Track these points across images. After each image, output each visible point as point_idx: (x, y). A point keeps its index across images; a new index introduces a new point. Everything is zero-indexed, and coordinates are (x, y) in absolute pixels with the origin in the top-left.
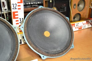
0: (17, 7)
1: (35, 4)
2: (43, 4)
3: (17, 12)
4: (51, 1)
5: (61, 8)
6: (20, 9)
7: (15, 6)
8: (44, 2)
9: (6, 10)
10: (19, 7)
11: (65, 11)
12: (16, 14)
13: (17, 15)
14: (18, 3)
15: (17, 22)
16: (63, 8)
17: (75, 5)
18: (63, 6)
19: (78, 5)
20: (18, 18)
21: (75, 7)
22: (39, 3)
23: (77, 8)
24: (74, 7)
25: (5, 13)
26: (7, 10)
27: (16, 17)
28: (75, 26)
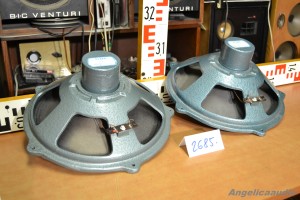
0: (155, 16)
2: (198, 12)
3: (153, 27)
4: (219, 6)
5: (244, 26)
6: (159, 19)
7: (150, 11)
8: (202, 6)
9: (107, 23)
10: (159, 16)
11: (255, 33)
12: (151, 30)
13: (153, 34)
14: (159, 4)
15: (151, 52)
16: (249, 25)
17: (281, 17)
18: (249, 20)
19: (291, 19)
20: (153, 41)
21: (281, 23)
22: (188, 8)
23: (286, 27)
24: (278, 22)
25: (105, 31)
26: (109, 25)
27: (150, 38)
28: (287, 71)
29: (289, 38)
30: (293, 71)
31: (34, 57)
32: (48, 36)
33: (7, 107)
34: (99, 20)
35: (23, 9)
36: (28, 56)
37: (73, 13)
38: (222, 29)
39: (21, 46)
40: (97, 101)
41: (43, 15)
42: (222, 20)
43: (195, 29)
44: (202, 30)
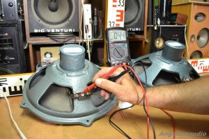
1: (132, 31)
4: (156, 28)
8: (145, 28)
9: (89, 37)
17: (193, 36)
18: (174, 37)
19: (198, 38)
21: (193, 39)
22: (137, 29)
23: (195, 41)
24: (191, 39)
25: (88, 41)
26: (91, 38)
28: (198, 65)
29: (198, 49)
30: (202, 65)
31: (48, 55)
32: (55, 43)
33: (21, 79)
34: (85, 34)
35: (42, 27)
36: (45, 54)
37: (71, 30)
38: (158, 42)
39: (42, 49)
40: (67, 75)
41: (53, 31)
42: (158, 36)
43: (142, 41)
44: (146, 42)
